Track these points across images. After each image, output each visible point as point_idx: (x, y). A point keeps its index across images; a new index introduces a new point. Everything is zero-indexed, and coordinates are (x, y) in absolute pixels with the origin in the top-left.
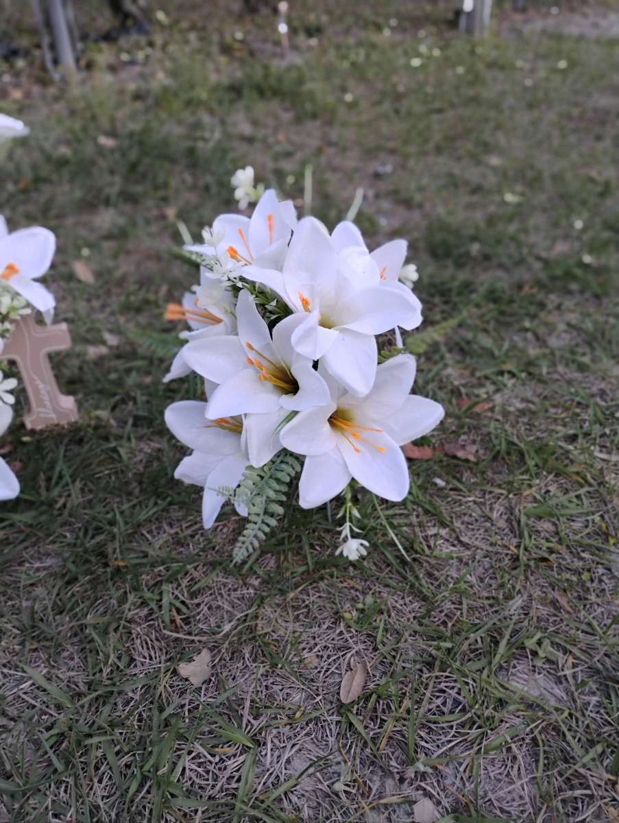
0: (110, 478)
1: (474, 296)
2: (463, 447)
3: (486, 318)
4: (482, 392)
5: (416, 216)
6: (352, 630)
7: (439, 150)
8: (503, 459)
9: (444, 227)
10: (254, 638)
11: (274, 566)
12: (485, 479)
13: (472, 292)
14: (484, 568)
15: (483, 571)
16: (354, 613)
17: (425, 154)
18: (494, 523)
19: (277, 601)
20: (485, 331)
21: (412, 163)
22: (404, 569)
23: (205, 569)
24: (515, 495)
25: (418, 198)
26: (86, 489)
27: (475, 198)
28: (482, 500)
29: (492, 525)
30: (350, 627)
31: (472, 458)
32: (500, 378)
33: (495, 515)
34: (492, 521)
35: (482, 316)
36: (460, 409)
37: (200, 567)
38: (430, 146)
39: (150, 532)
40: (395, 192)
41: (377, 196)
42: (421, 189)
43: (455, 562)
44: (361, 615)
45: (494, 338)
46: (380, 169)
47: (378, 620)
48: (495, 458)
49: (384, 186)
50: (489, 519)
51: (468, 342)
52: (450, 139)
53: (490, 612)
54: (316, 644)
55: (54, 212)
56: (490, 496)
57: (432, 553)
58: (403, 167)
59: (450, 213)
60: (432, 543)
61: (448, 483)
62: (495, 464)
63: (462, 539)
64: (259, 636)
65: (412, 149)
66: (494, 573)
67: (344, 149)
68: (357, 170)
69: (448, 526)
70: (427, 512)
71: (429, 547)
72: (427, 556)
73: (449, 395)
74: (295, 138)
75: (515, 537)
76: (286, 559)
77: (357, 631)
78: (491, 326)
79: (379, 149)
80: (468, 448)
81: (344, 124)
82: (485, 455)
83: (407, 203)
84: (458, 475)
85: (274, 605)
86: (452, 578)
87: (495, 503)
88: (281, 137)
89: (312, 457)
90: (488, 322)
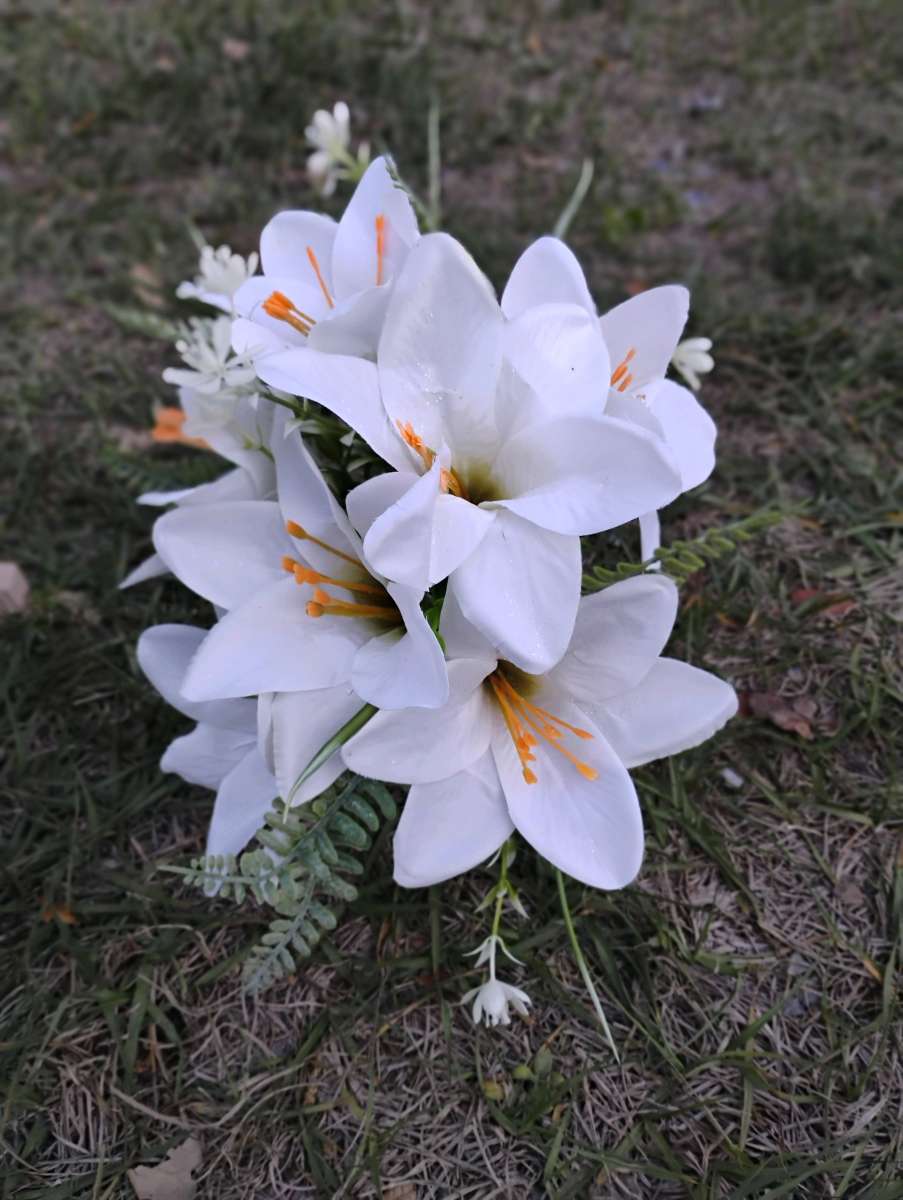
0: (102, 707)
1: (848, 364)
2: (789, 703)
3: (867, 413)
4: (841, 572)
5: (758, 193)
6: (498, 1131)
7: (812, 70)
8: (871, 735)
9: (806, 218)
10: (293, 1121)
11: (366, 947)
12: (827, 779)
13: (844, 355)
14: (802, 1003)
15: (799, 1011)
16: (509, 1089)
17: (787, 75)
18: (836, 891)
19: (358, 1033)
20: (864, 438)
21: (761, 91)
22: (629, 987)
23: (229, 939)
24: (889, 827)
25: (764, 158)
26: (53, 729)
27: (872, 163)
28: (814, 831)
29: (831, 895)
30: (494, 1122)
31: (804, 730)
32: (882, 543)
33: (840, 872)
34: (833, 885)
35: (863, 406)
36: (793, 608)
37: (220, 934)
38: (799, 62)
39: (144, 838)
40: (724, 147)
41: (690, 153)
42: (772, 142)
43: (741, 982)
44: (523, 1097)
45: (880, 456)
46: (703, 102)
47: (556, 1115)
48: (854, 734)
49: (706, 135)
50: (824, 879)
51: (826, 462)
52: (838, 49)
53: (802, 1124)
54: (417, 1157)
55: (124, 173)
56: (835, 824)
57: (693, 953)
58: (743, 99)
59: (822, 191)
60: (698, 924)
61: (748, 780)
62: (852, 745)
63: (763, 924)
64: (306, 1118)
65: (763, 67)
66: (821, 1021)
67: (640, 66)
68: (659, 103)
69: (738, 888)
70: (694, 848)
71: (690, 936)
72: (683, 959)
73: (775, 573)
74: (558, 44)
75: (879, 934)
76: (390, 932)
77: (507, 1134)
78: (877, 429)
79: (703, 65)
80: (798, 707)
81: (647, 20)
82: (832, 726)
83: (743, 169)
84: (773, 766)
85: (351, 1043)
86: (729, 1024)
87: (844, 841)
88: (533, 41)
89: (422, 786)
90: (871, 420)
